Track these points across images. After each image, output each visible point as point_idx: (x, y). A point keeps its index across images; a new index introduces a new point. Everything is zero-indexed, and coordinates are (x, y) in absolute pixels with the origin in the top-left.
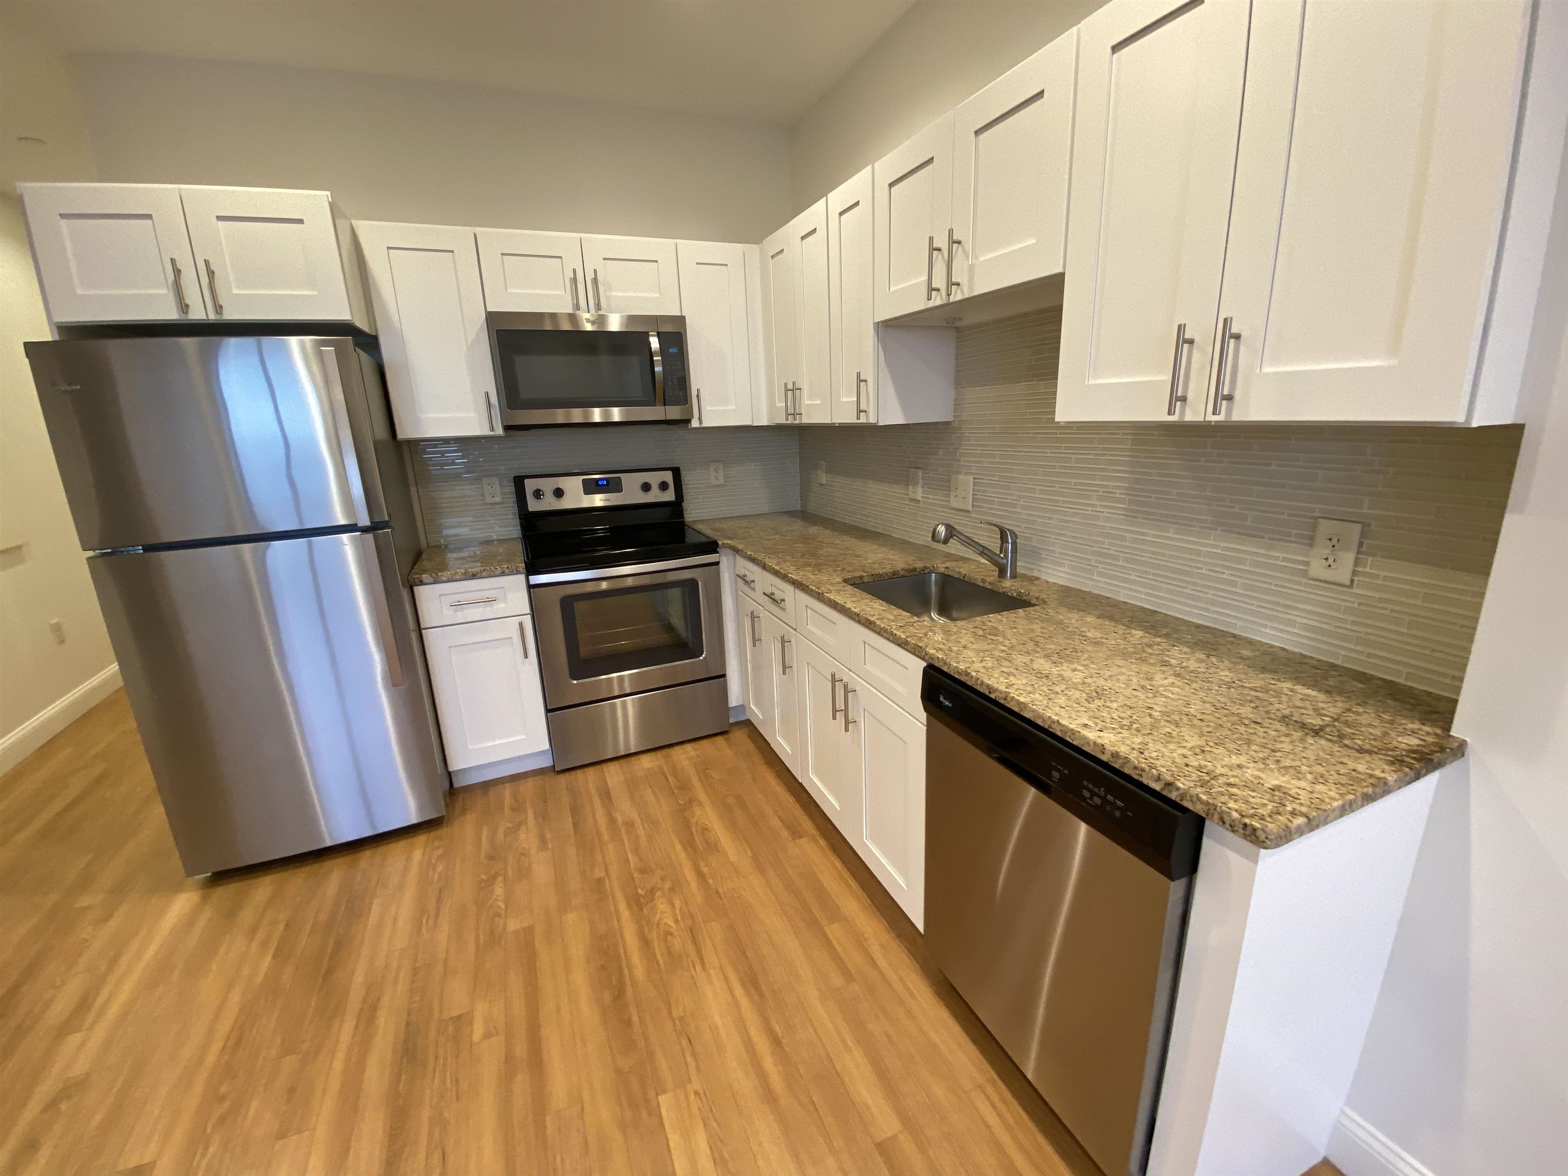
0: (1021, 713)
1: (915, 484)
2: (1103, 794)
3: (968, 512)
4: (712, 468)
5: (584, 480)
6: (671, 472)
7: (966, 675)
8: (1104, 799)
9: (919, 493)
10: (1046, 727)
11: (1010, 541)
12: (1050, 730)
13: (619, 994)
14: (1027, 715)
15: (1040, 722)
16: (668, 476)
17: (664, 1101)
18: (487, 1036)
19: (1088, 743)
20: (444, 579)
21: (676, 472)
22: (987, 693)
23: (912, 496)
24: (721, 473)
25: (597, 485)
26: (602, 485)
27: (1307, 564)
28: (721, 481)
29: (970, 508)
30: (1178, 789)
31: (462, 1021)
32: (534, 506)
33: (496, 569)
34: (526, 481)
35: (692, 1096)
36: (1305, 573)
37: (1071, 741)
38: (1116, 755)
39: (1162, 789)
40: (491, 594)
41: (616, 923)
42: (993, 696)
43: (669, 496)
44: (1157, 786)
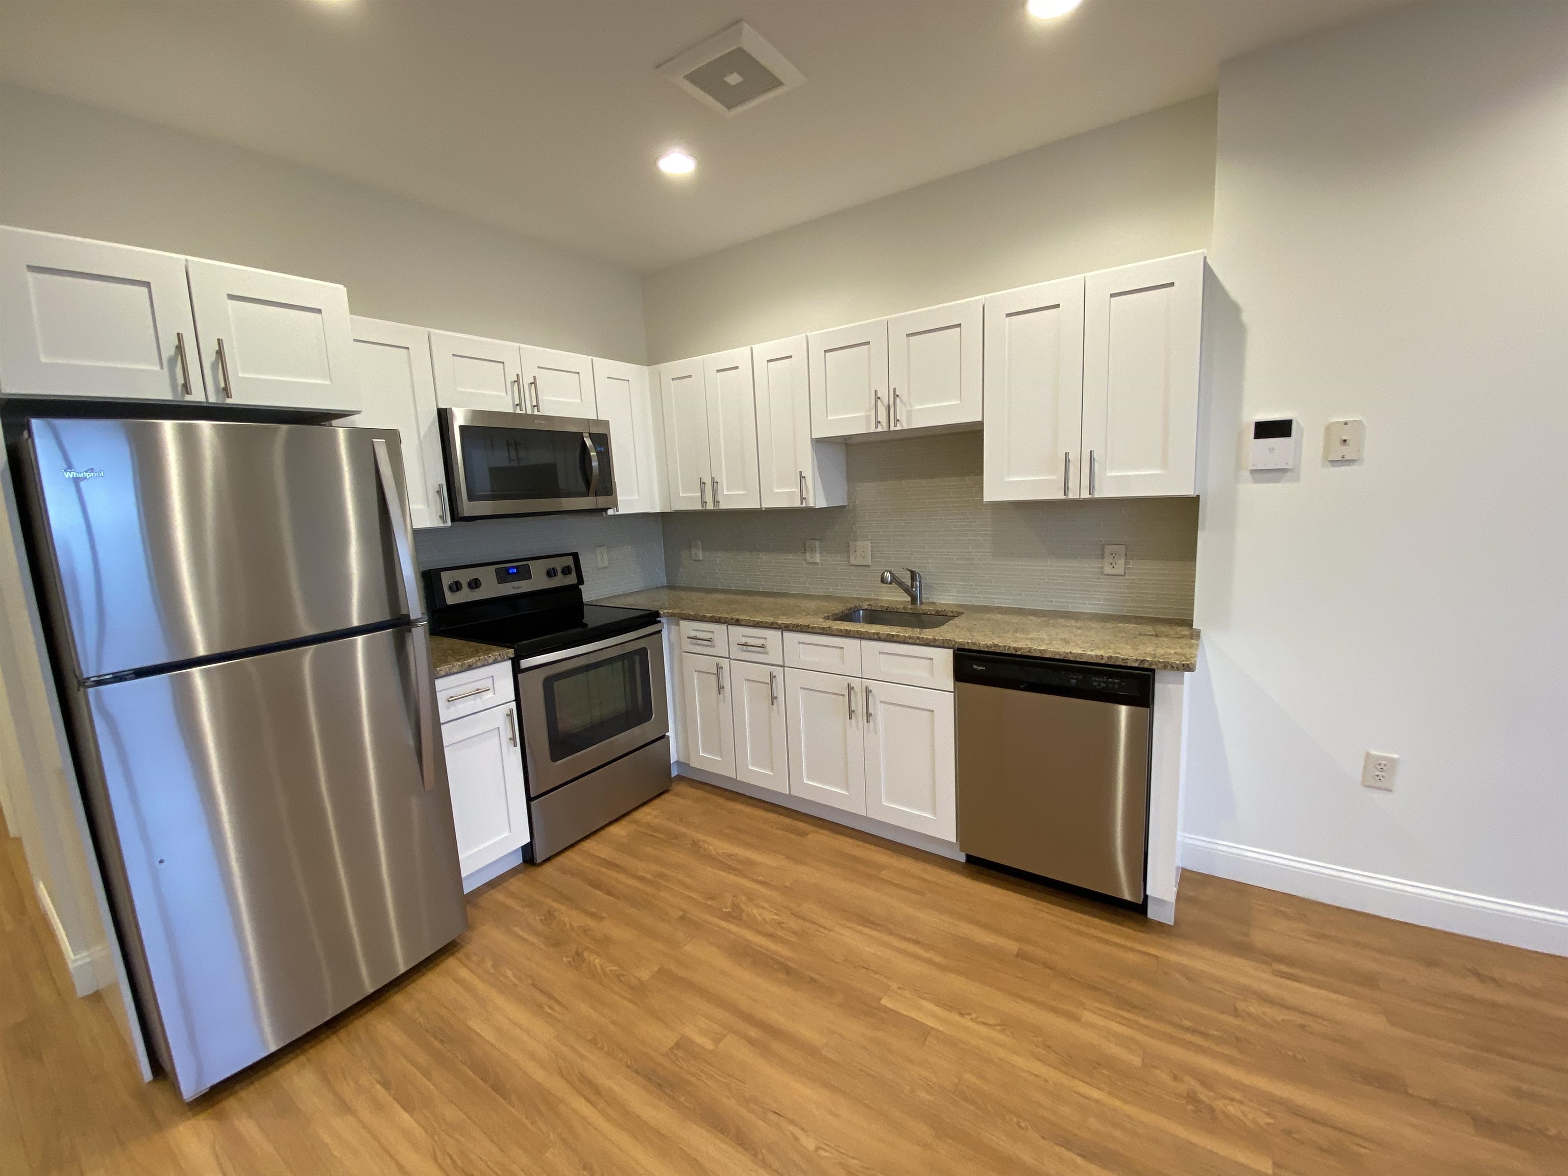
0: (1043, 656)
1: (813, 550)
2: (1106, 680)
3: (869, 566)
4: (598, 552)
5: (496, 570)
6: (572, 557)
7: (994, 647)
8: (1106, 683)
9: (817, 558)
10: (1062, 658)
11: (918, 580)
12: (1065, 659)
13: (788, 971)
14: (1047, 656)
15: (1057, 657)
16: (570, 561)
17: (885, 1002)
18: (717, 1040)
19: (1092, 657)
20: (442, 673)
21: (575, 556)
22: (1014, 652)
23: (809, 559)
24: (605, 556)
25: (509, 574)
26: (513, 573)
27: (1102, 568)
28: (606, 564)
29: (870, 563)
30: (1148, 661)
31: (683, 1045)
32: (451, 599)
33: (490, 657)
34: (443, 574)
35: (900, 991)
36: (1102, 573)
37: (1081, 660)
38: (1110, 658)
39: (1139, 665)
40: (479, 685)
41: (731, 936)
42: (1019, 653)
43: (572, 579)
44: (1136, 665)
